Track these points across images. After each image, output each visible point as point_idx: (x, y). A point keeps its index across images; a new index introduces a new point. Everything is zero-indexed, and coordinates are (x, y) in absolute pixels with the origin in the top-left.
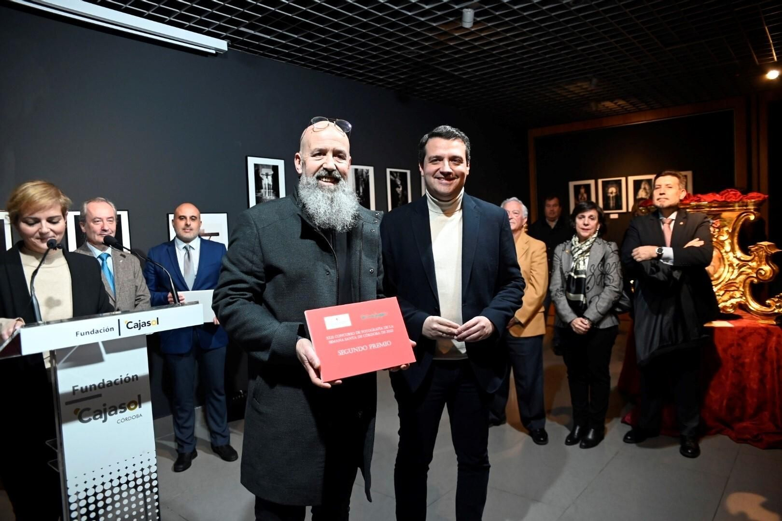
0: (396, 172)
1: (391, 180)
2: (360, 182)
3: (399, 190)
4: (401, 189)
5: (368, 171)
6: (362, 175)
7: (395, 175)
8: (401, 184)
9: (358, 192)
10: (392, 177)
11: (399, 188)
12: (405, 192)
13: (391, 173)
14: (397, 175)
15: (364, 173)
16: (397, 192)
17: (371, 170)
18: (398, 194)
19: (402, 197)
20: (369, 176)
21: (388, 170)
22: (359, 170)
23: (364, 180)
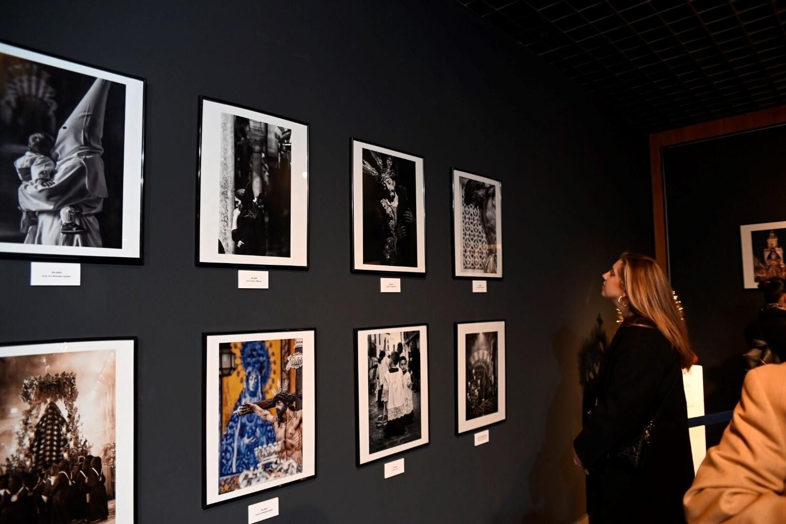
0: (384, 157)
1: (366, 175)
2: (255, 163)
3: (391, 206)
4: (395, 203)
5: (287, 135)
6: (264, 141)
7: (380, 162)
8: (397, 190)
9: (242, 191)
10: (369, 167)
11: (391, 199)
12: (408, 214)
13: (366, 154)
14: (385, 165)
15: (271, 136)
16: (383, 210)
17: (299, 135)
18: (388, 218)
19: (397, 227)
20: (289, 148)
21: (358, 147)
22: (252, 124)
23: (270, 159)
